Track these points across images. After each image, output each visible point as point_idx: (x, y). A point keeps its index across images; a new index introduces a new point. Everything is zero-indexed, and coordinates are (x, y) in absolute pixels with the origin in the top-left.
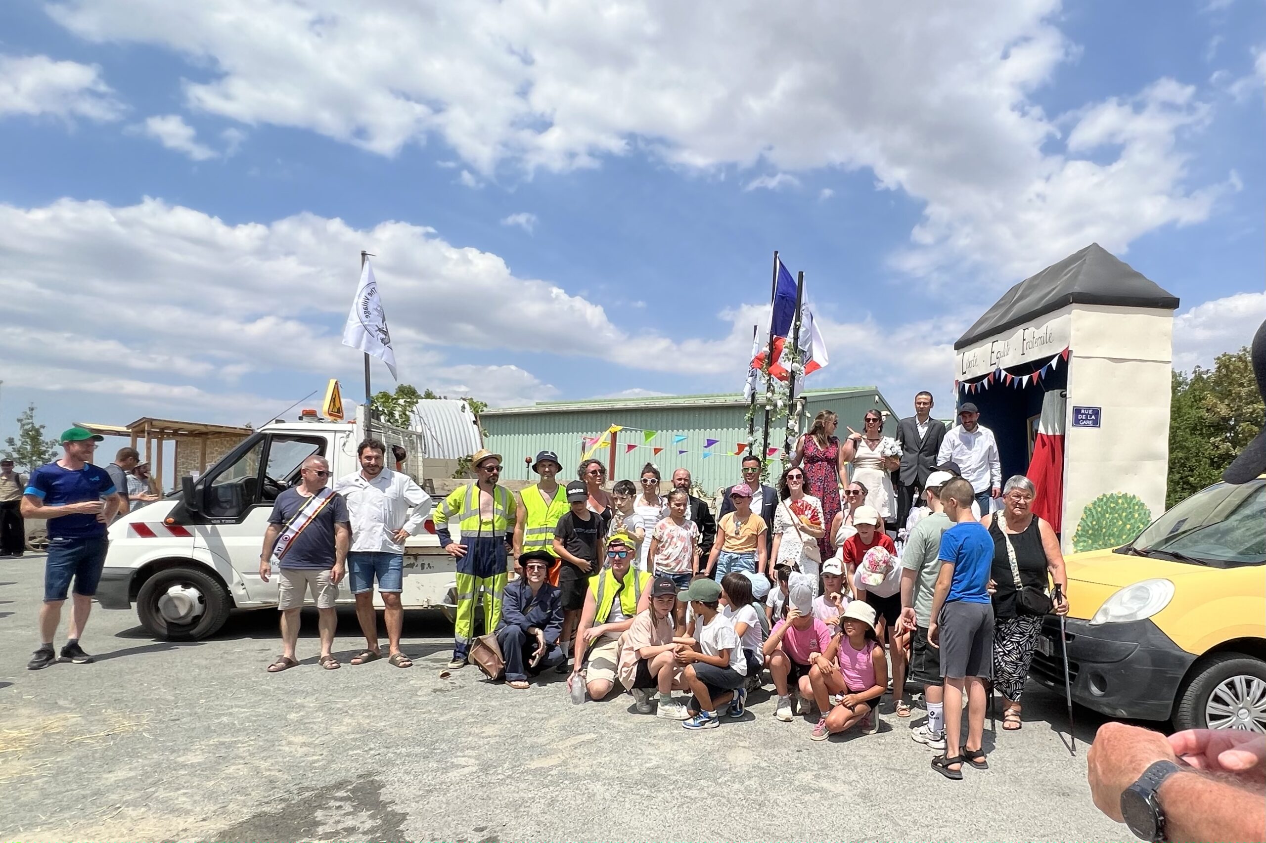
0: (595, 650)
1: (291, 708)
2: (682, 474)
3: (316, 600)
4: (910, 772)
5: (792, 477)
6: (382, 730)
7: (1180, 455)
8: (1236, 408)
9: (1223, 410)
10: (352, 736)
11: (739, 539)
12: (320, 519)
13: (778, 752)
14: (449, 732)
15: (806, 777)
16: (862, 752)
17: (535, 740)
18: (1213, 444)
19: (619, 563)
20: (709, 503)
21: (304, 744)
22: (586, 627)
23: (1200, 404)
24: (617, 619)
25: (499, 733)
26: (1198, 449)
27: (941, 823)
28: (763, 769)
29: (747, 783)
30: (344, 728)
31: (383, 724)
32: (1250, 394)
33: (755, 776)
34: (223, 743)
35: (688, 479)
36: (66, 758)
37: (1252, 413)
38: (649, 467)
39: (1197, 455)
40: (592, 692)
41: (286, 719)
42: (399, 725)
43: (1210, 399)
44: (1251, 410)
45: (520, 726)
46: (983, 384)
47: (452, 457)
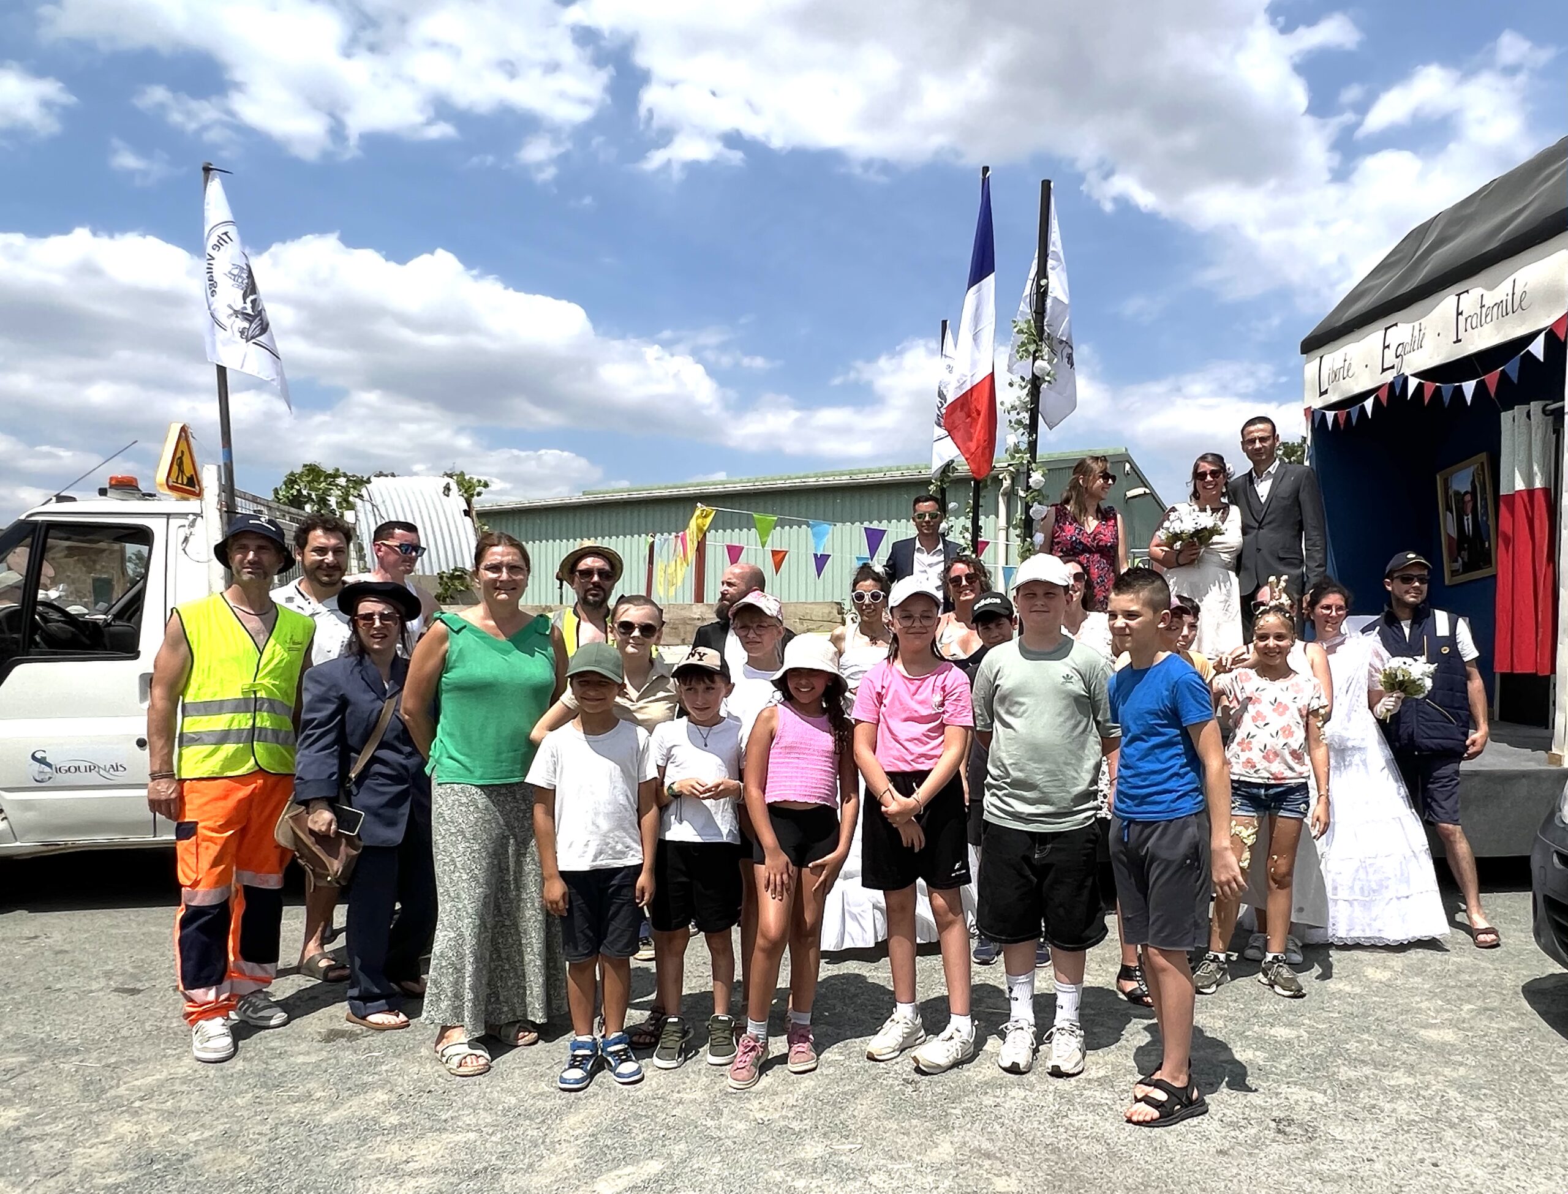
46: (1363, 408)
47: (427, 573)
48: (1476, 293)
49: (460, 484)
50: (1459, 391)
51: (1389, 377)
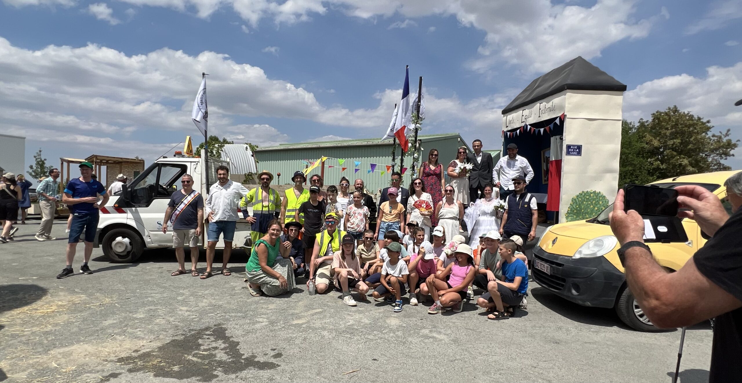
0: (319, 269)
1: (179, 294)
2: (359, 181)
3: (189, 244)
4: (478, 330)
5: (416, 184)
6: (221, 305)
7: (630, 168)
8: (664, 142)
9: (656, 143)
10: (209, 308)
11: (392, 215)
12: (191, 206)
13: (411, 319)
14: (253, 307)
15: (426, 331)
16: (453, 321)
17: (293, 311)
18: (650, 162)
19: (331, 227)
20: (373, 196)
21: (187, 311)
22: (315, 258)
23: (642, 140)
24: (330, 254)
25: (276, 308)
26: (640, 165)
27: (493, 354)
28: (404, 327)
29: (396, 333)
30: (204, 304)
31: (221, 302)
32: (671, 134)
33: (401, 330)
34: (152, 309)
35: (362, 184)
36: (85, 314)
37: (673, 145)
38: (344, 179)
39: (640, 168)
40: (318, 290)
41: (177, 300)
42: (228, 303)
43: (648, 137)
44: (672, 143)
45: (285, 305)
46: (517, 133)
47: (241, 174)
48: (544, 103)
49: (249, 146)
50: (540, 131)
51: (523, 124)
